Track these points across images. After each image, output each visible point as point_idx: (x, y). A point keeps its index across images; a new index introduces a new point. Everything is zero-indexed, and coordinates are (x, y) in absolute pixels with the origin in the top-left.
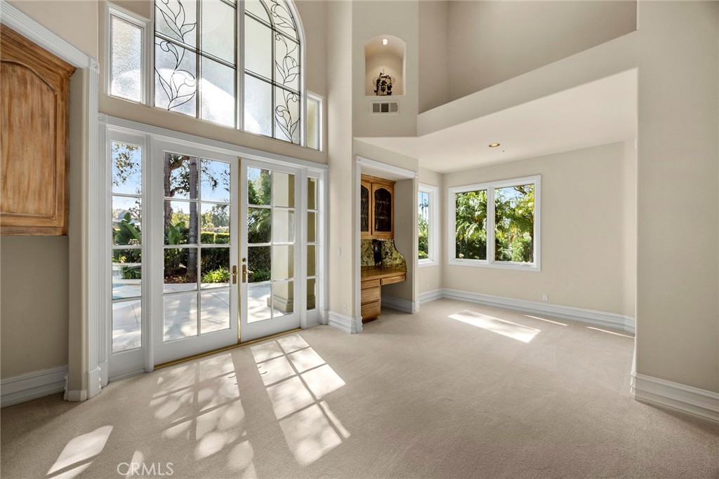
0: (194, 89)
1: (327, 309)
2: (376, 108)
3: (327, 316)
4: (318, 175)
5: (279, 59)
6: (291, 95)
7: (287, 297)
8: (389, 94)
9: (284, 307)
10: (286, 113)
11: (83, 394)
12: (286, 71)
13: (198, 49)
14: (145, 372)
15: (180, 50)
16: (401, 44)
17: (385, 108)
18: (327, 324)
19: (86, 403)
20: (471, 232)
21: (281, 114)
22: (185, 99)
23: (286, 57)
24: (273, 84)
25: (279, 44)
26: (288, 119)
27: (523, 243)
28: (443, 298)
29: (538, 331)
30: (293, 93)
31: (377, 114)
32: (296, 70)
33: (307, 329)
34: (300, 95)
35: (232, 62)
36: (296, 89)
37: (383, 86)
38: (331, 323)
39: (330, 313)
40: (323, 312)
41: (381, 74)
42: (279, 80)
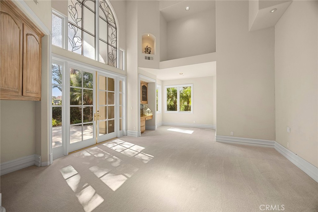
0: (81, 44)
1: (126, 130)
2: (146, 58)
3: (127, 132)
4: (123, 79)
5: (110, 34)
6: (114, 49)
7: (105, 128)
8: (149, 53)
9: (104, 132)
10: (112, 55)
11: (48, 163)
12: (112, 39)
13: (82, 28)
14: (65, 156)
15: (76, 28)
16: (154, 37)
17: (149, 58)
18: (126, 135)
19: (50, 166)
20: (169, 102)
21: (110, 55)
22: (78, 48)
23: (112, 34)
24: (108, 44)
25: (110, 29)
26: (113, 57)
27: (185, 106)
28: (163, 125)
29: (193, 131)
30: (114, 48)
31: (146, 60)
32: (115, 39)
33: (120, 137)
34: (116, 49)
35: (94, 34)
36: (115, 46)
37: (148, 50)
38: (128, 135)
39: (128, 131)
40: (125, 131)
41: (147, 46)
42: (110, 42)
